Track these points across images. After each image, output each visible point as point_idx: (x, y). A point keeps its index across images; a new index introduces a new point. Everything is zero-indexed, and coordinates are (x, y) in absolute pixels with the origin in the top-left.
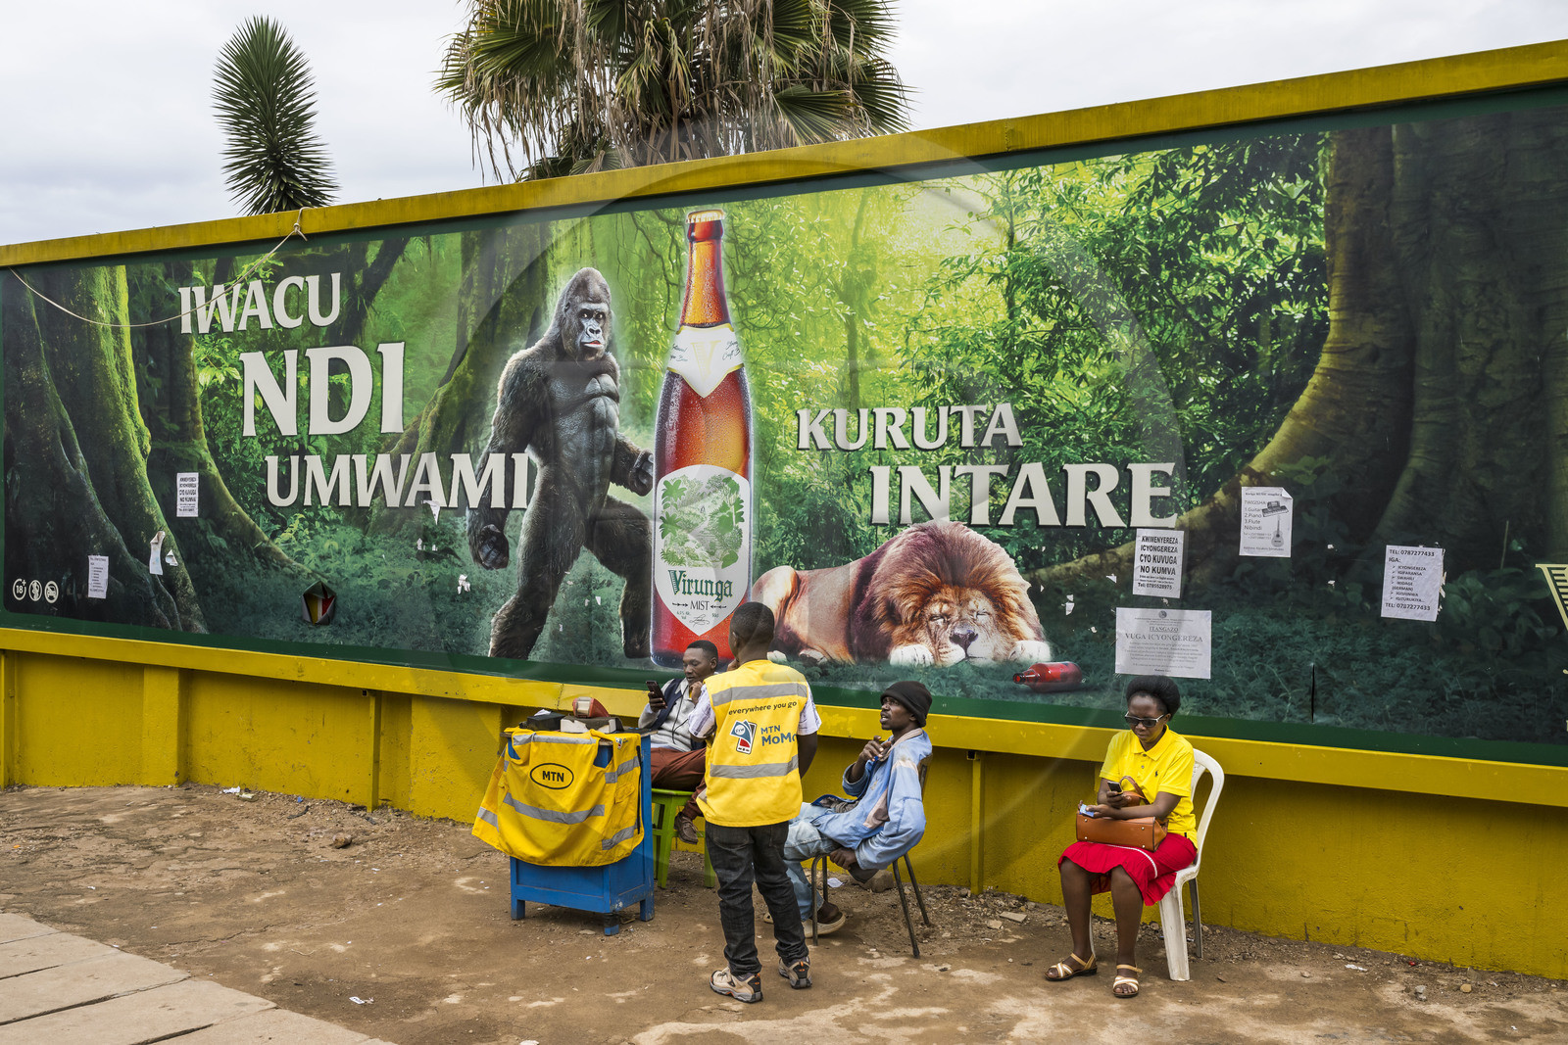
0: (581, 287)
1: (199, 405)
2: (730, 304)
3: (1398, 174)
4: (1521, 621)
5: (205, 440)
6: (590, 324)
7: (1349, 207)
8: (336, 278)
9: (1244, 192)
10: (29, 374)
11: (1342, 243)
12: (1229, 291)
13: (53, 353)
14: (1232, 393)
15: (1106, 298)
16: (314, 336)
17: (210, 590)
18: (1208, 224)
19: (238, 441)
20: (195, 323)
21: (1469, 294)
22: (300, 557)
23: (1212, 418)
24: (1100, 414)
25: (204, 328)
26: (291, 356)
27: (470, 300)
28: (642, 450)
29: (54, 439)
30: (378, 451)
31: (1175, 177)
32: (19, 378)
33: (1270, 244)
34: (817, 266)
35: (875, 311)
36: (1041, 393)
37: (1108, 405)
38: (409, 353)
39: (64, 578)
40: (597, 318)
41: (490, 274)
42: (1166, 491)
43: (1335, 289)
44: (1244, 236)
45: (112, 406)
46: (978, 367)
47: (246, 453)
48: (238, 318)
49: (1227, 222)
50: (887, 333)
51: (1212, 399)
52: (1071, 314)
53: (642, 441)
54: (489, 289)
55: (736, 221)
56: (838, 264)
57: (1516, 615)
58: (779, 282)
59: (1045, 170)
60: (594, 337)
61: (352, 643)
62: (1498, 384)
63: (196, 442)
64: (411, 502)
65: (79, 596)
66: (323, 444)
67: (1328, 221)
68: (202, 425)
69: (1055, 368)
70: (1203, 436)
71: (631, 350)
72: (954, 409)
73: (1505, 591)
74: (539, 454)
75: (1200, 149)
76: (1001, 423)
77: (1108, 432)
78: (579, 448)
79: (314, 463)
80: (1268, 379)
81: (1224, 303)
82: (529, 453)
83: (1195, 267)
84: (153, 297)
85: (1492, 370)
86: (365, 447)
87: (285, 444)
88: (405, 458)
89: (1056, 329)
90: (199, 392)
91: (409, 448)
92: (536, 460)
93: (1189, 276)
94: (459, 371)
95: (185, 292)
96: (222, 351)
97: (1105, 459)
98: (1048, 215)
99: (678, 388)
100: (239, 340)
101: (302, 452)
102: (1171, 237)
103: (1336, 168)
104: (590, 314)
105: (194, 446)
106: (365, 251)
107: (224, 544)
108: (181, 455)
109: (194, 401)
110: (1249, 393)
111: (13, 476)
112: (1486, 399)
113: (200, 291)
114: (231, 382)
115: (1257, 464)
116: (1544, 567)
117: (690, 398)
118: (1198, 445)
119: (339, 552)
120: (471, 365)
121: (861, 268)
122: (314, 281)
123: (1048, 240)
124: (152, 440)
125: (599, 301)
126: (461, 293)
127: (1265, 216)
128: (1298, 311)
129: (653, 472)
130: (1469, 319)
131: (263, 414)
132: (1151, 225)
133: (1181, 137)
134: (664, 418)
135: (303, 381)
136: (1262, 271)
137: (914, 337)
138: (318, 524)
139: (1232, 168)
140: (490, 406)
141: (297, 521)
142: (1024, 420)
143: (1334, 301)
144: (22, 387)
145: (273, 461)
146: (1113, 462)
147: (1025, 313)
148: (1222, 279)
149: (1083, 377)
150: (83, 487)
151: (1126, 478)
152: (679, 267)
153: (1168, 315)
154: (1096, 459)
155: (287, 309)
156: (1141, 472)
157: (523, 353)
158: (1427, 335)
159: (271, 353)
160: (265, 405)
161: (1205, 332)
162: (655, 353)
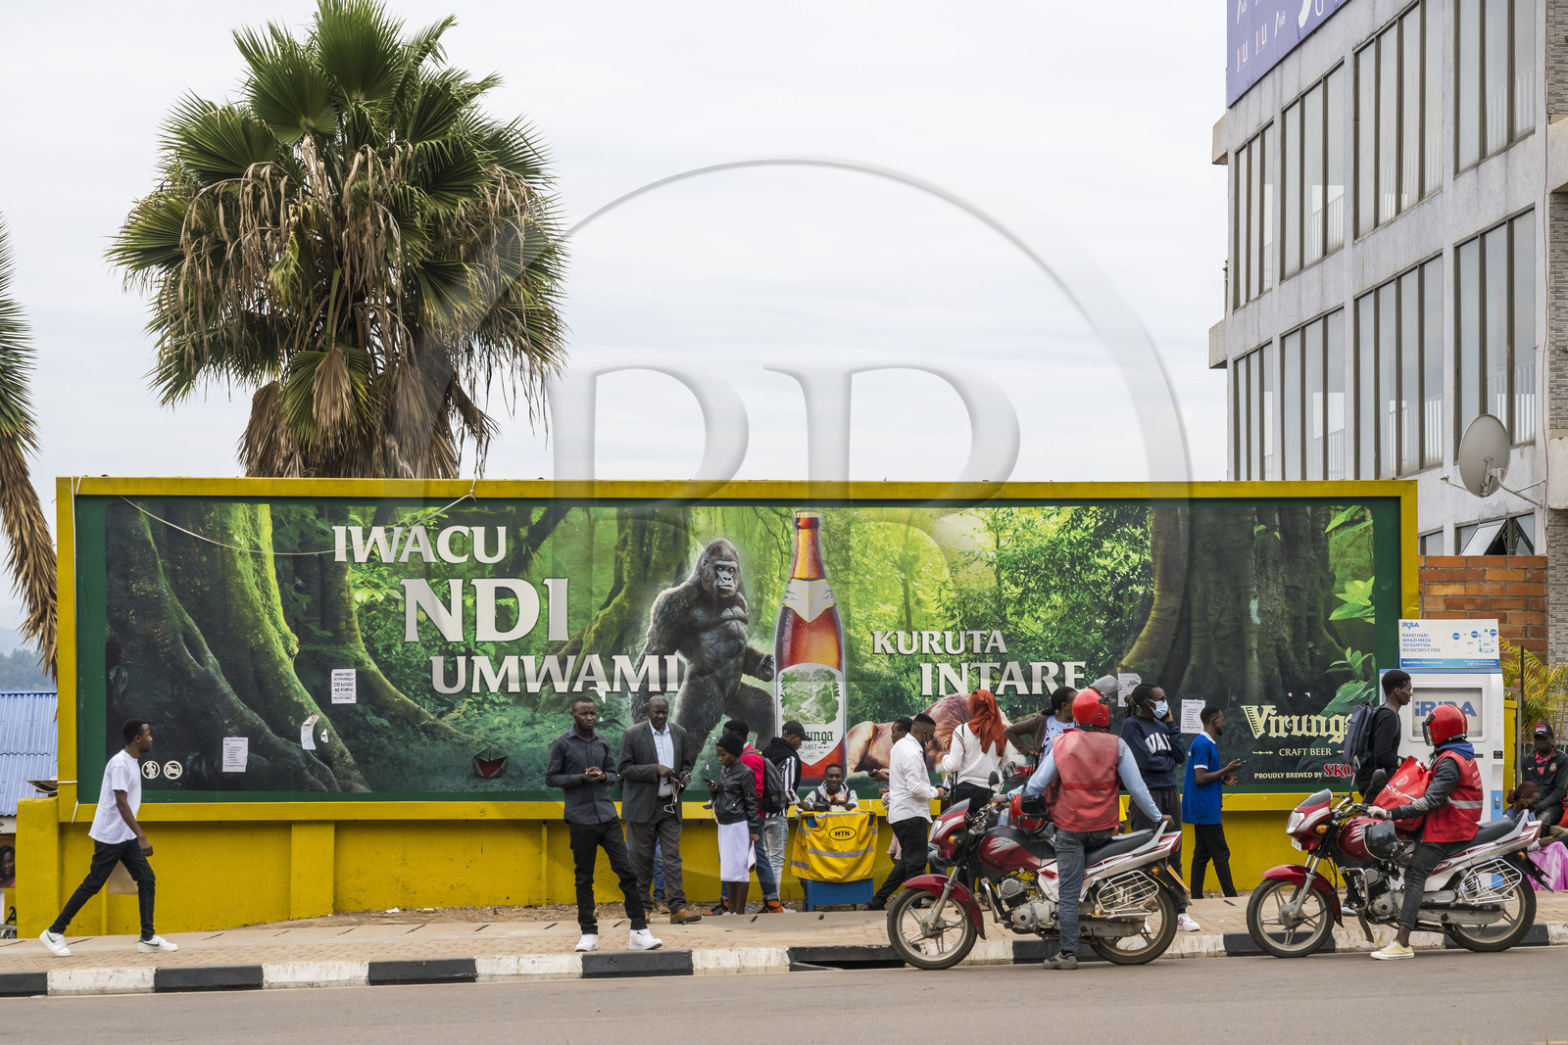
0: (715, 551)
1: (355, 617)
2: (826, 568)
3: (1181, 530)
4: (1237, 731)
5: (362, 644)
6: (724, 574)
7: (1161, 543)
8: (502, 531)
9: (1115, 531)
10: (140, 587)
11: (1159, 559)
12: (1109, 578)
13: (175, 570)
14: (1112, 628)
15: (1049, 578)
16: (480, 570)
17: (371, 759)
18: (1099, 546)
19: (399, 645)
20: (350, 553)
21: (1212, 586)
22: (470, 730)
23: (1103, 640)
24: (1047, 637)
25: (361, 556)
26: (456, 585)
27: (625, 553)
28: (766, 654)
29: (175, 642)
30: (546, 653)
31: (1081, 521)
32: (128, 589)
33: (1127, 557)
34: (883, 549)
35: (920, 577)
36: (1017, 625)
37: (1052, 632)
38: (571, 586)
39: (190, 757)
40: (729, 571)
41: (642, 537)
42: (1082, 676)
43: (1156, 580)
44: (1114, 552)
45: (251, 616)
46: (982, 611)
47: (408, 654)
48: (399, 553)
49: (1107, 545)
50: (928, 590)
51: (1103, 631)
52: (1031, 585)
53: (764, 647)
54: (641, 546)
55: (829, 519)
56: (896, 550)
57: (1235, 728)
58: (858, 557)
59: (1015, 510)
60: (727, 582)
61: (524, 789)
62: (1224, 627)
63: (352, 645)
64: (578, 687)
65: (211, 771)
66: (492, 650)
67: (1152, 548)
68: (358, 632)
69: (1023, 613)
70: (1098, 649)
71: (755, 592)
72: (968, 633)
73: (1230, 718)
74: (686, 655)
75: (1093, 508)
76: (995, 641)
77: (1052, 646)
78: (717, 653)
79: (482, 663)
80: (1128, 622)
81: (1107, 584)
82: (678, 655)
83: (1093, 566)
84: (302, 532)
85: (1222, 620)
86: (533, 651)
87: (450, 647)
88: (571, 659)
89: (1023, 593)
90: (355, 607)
91: (575, 651)
92: (684, 660)
93: (1090, 570)
94: (616, 600)
95: (340, 532)
96: (380, 576)
97: (1051, 660)
98: (1017, 533)
99: (791, 616)
100: (396, 568)
101: (469, 654)
102: (1080, 550)
103: (1155, 524)
104: (724, 568)
105: (349, 648)
106: (529, 513)
107: (386, 723)
108: (334, 655)
109: (350, 614)
110: (1119, 629)
111: (118, 673)
112: (1220, 633)
113: (357, 532)
114: (389, 599)
115: (1124, 662)
116: (1244, 707)
117: (798, 622)
118: (1097, 653)
119: (510, 725)
120: (627, 596)
121: (911, 553)
122: (479, 532)
123: (1018, 546)
124: (300, 644)
125: (730, 560)
126: (617, 548)
127: (1124, 544)
128: (1140, 590)
129: (774, 668)
130: (1212, 597)
131: (427, 626)
132: (1070, 543)
133: (1086, 502)
134: (781, 633)
135: (469, 602)
136: (1124, 570)
137: (944, 593)
138: (486, 706)
139: (1108, 519)
140: (644, 624)
141: (465, 704)
142: (1007, 639)
143: (1156, 586)
144: (132, 597)
145: (438, 663)
146: (1055, 661)
147: (1007, 583)
148: (1105, 572)
149: (1039, 618)
150: (213, 682)
151: (1062, 668)
152: (789, 543)
153: (1080, 588)
154: (1046, 660)
155: (452, 550)
156: (1070, 666)
157: (671, 590)
158: (1196, 603)
159: (434, 580)
160: (428, 618)
161: (1098, 597)
162: (774, 594)
